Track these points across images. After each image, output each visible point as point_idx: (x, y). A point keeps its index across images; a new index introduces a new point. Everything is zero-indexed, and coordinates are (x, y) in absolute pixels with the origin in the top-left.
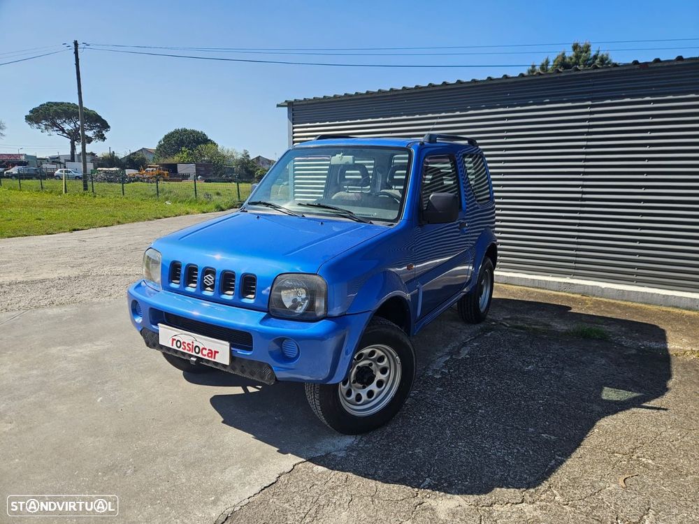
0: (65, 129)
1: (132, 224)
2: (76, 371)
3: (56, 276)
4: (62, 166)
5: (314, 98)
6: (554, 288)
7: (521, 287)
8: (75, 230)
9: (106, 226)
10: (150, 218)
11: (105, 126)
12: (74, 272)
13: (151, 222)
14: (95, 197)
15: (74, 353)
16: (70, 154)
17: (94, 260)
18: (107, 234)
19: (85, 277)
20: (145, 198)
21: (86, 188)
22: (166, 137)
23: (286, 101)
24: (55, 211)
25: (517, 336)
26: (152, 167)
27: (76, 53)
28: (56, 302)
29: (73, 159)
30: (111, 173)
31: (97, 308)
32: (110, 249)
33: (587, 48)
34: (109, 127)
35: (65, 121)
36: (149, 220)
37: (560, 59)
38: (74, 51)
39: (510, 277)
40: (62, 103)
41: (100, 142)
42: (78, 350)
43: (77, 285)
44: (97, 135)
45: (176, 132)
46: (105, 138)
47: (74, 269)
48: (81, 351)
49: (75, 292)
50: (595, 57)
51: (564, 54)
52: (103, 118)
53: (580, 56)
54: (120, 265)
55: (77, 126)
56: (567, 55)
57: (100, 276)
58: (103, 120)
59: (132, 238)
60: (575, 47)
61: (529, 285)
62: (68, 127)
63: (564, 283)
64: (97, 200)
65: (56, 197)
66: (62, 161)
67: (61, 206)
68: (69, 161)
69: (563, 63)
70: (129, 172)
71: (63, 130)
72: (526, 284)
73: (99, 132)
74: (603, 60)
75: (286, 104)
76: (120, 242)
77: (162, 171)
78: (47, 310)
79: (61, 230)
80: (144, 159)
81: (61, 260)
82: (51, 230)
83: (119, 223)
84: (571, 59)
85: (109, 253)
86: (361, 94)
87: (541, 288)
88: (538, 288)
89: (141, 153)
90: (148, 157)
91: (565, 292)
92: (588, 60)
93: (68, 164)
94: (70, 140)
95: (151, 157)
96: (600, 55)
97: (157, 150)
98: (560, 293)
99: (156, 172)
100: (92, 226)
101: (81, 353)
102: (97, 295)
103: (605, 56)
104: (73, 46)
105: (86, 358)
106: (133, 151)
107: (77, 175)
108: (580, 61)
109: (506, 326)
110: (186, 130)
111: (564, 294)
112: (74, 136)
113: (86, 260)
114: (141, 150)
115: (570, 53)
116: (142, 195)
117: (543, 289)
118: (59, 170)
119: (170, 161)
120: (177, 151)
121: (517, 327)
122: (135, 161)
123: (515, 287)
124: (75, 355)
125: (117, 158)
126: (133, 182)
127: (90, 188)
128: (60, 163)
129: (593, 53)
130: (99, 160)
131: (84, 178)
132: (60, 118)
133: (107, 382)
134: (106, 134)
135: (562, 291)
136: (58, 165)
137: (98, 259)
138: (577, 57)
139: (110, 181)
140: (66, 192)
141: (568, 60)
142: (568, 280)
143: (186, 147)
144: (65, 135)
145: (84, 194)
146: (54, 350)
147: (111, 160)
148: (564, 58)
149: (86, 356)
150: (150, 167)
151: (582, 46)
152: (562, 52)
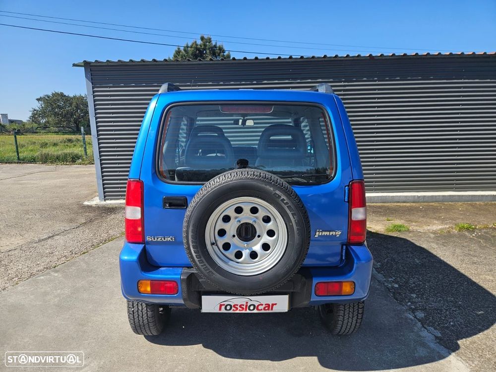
23: (85, 61)
37: (195, 45)
50: (215, 46)
51: (196, 42)
56: (198, 43)
60: (202, 38)
75: (84, 64)
84: (201, 46)
92: (211, 48)
96: (218, 45)
103: (221, 46)
108: (207, 48)
115: (200, 42)
129: (213, 43)
138: (205, 45)
141: (199, 47)
148: (197, 45)
151: (206, 37)
152: (195, 40)
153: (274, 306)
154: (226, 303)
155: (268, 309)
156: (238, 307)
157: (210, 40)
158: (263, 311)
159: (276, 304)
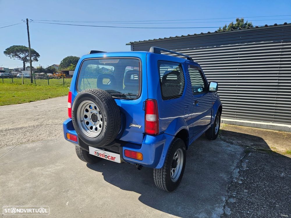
0: (21, 57)
1: (55, 98)
2: (50, 184)
3: (27, 125)
4: (20, 72)
5: (144, 41)
6: (265, 127)
7: (248, 127)
8: (31, 101)
9: (44, 99)
10: (63, 95)
11: (38, 55)
12: (36, 123)
13: (63, 97)
14: (36, 86)
15: (47, 171)
16: (23, 67)
17: (43, 117)
18: (46, 103)
19: (41, 125)
20: (58, 85)
21: (32, 82)
22: (64, 60)
23: (130, 42)
24: (20, 93)
25: (264, 155)
26: (59, 72)
27: (27, 24)
28: (30, 140)
29: (24, 69)
30: (42, 75)
31: (51, 143)
32: (49, 111)
33: (243, 20)
34: (39, 56)
35: (21, 53)
36: (63, 96)
37: (231, 25)
38: (26, 23)
39: (242, 122)
40: (19, 46)
41: (36, 62)
42: (48, 170)
43: (38, 130)
44: (35, 59)
45: (68, 57)
46: (38, 60)
47: (35, 121)
48: (50, 170)
49: (38, 134)
50: (246, 24)
51: (233, 23)
52: (37, 52)
53: (240, 24)
54: (56, 119)
55: (26, 55)
56: (234, 23)
57: (48, 125)
58: (37, 53)
59: (58, 105)
60: (237, 20)
61: (253, 126)
62: (22, 56)
63: (270, 125)
64: (37, 87)
65: (19, 86)
66: (20, 70)
67: (22, 90)
68: (22, 70)
69: (233, 27)
70: (49, 74)
71: (20, 57)
72: (250, 126)
73: (35, 58)
74: (249, 25)
75: (130, 44)
76: (53, 107)
77: (62, 74)
78: (27, 145)
79: (24, 101)
80: (54, 69)
81: (28, 117)
82: (20, 102)
83: (50, 98)
84: (236, 25)
85: (49, 113)
86: (167, 38)
87: (257, 128)
88: (256, 127)
89: (53, 66)
90: (56, 68)
91: (270, 129)
92: (243, 25)
93: (22, 72)
94: (23, 61)
95: (58, 68)
96: (248, 23)
97: (60, 65)
98: (268, 130)
99: (60, 75)
100: (38, 99)
101: (50, 171)
102: (49, 135)
103: (250, 23)
104: (26, 21)
105: (53, 175)
106: (50, 66)
107: (27, 76)
108: (240, 26)
109: (255, 149)
110: (72, 57)
111: (270, 130)
112: (25, 60)
113: (40, 117)
114: (53, 65)
115: (235, 23)
116: (56, 84)
117: (259, 128)
118: (19, 74)
119: (65, 69)
120: (68, 66)
121: (260, 150)
122: (51, 70)
123: (245, 127)
124: (47, 173)
125: (43, 69)
126: (51, 79)
127: (34, 82)
128: (19, 71)
129: (245, 22)
130: (35, 69)
131: (31, 77)
132: (18, 52)
133: (68, 191)
134: (38, 59)
135: (269, 129)
136: (18, 72)
137: (46, 116)
138: (239, 24)
139: (41, 78)
140: (23, 84)
141: (234, 26)
142: (271, 124)
143: (72, 64)
144: (21, 59)
145: (31, 85)
146: (36, 170)
147: (41, 70)
148: (233, 25)
149: (53, 173)
150: (57, 72)
151: (240, 19)
152: (232, 22)
153: (115, 159)
154: (97, 152)
155: (113, 160)
156: (101, 155)
157: (242, 20)
158: (110, 160)
159: (115, 158)
